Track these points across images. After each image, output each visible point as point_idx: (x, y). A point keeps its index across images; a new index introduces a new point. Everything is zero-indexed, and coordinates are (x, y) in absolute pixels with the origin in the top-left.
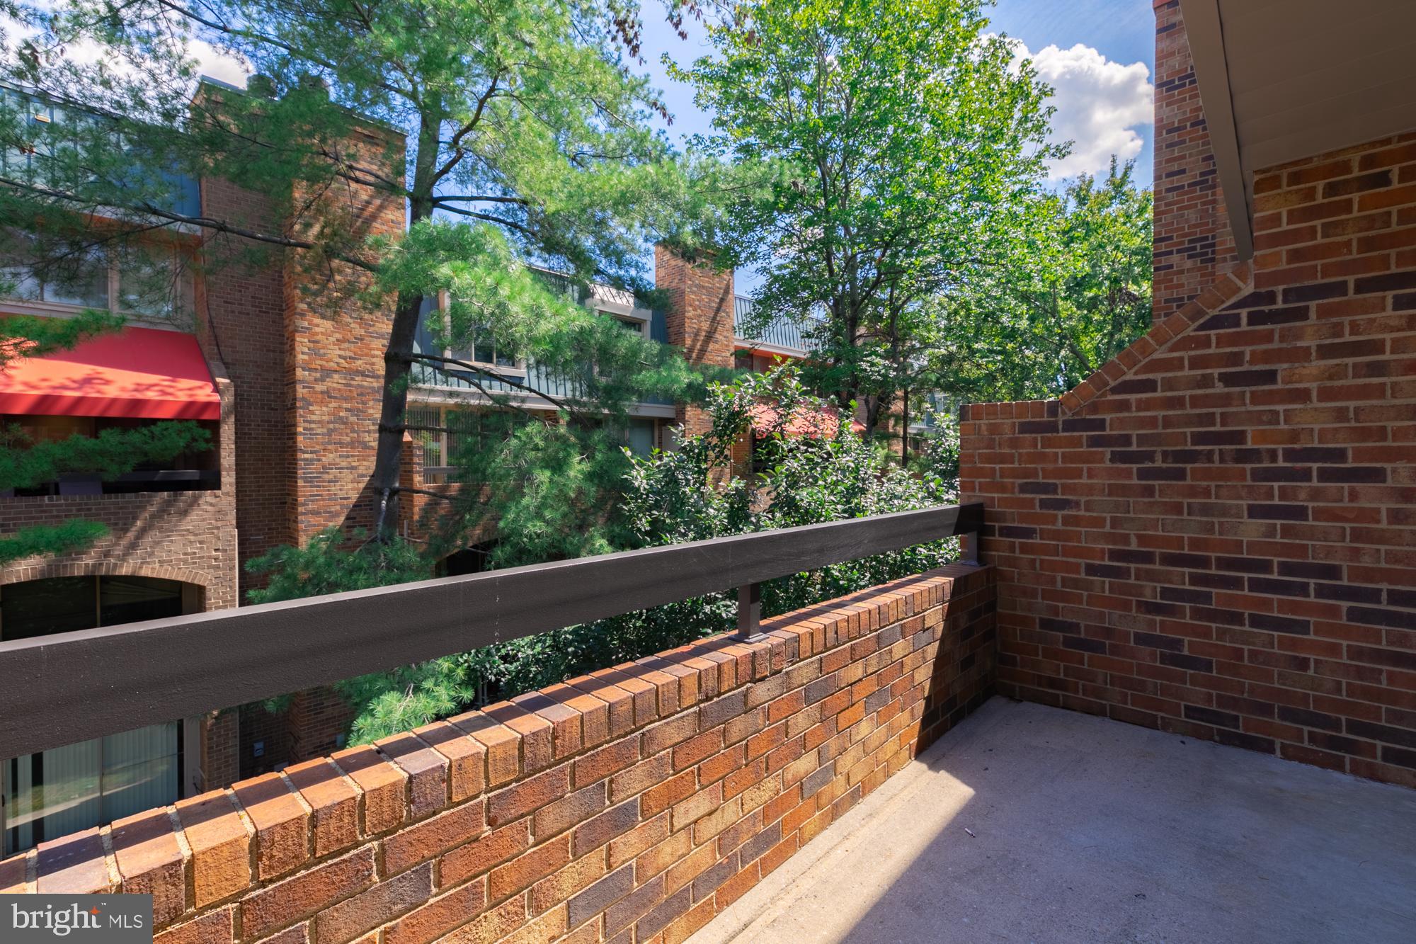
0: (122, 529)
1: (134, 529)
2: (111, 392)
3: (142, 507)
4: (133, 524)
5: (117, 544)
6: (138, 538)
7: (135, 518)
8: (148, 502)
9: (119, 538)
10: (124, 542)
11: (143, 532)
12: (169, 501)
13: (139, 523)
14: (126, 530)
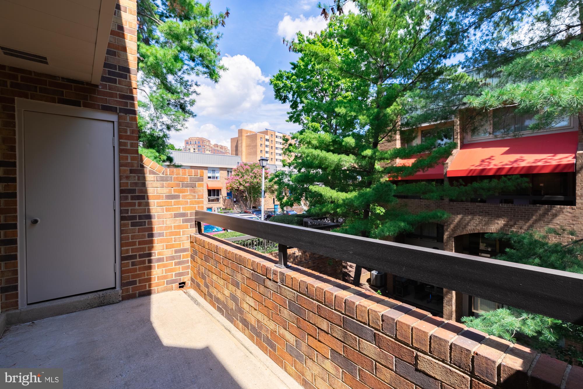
0: (527, 219)
1: (532, 219)
2: (523, 164)
3: (536, 211)
4: (532, 217)
5: (525, 225)
6: (533, 223)
7: (533, 215)
8: (538, 209)
9: (526, 222)
10: (527, 224)
11: (536, 221)
12: (548, 209)
13: (534, 217)
14: (529, 220)
